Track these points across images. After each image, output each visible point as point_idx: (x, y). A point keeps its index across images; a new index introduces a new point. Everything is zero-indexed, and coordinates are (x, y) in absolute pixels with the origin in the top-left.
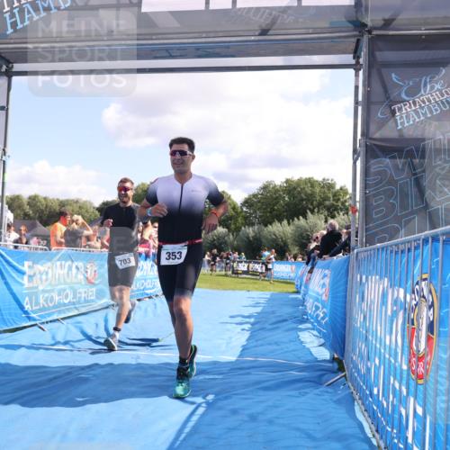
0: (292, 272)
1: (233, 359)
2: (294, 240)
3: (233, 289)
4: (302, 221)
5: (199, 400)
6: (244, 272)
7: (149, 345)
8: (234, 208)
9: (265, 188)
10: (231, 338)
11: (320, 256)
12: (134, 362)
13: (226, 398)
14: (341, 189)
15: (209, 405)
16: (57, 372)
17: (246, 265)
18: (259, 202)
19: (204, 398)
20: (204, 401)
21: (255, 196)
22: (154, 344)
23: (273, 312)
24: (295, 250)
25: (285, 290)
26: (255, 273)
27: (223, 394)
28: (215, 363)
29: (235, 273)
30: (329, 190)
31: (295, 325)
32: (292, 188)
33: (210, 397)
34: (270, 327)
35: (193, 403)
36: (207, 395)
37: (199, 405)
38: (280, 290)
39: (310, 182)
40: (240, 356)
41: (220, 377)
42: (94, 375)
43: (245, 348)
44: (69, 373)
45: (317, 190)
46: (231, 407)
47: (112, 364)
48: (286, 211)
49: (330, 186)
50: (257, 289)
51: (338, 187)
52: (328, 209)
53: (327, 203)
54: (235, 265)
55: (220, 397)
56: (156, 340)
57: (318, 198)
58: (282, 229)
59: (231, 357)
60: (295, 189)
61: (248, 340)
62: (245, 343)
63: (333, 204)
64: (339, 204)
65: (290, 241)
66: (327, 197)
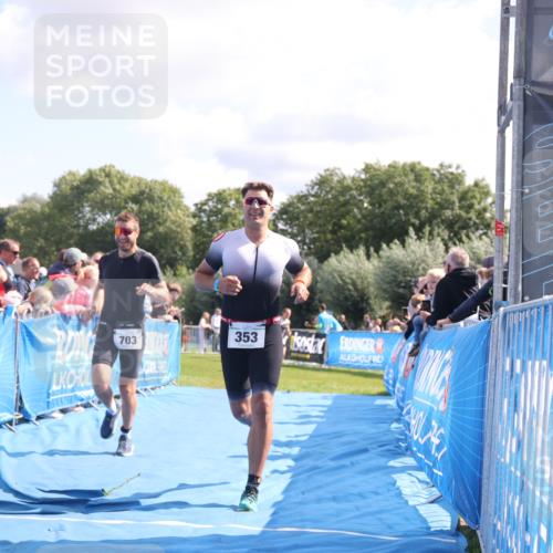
0: (377, 353)
1: (256, 529)
2: (381, 288)
4: (394, 251)
7: (84, 503)
9: (322, 182)
11: (432, 321)
14: (476, 185)
18: (310, 211)
21: (302, 198)
23: (339, 435)
24: (382, 307)
25: (363, 389)
26: (301, 356)
30: (452, 187)
31: (381, 461)
32: (377, 183)
34: (333, 464)
38: (352, 389)
39: (416, 172)
40: (270, 524)
43: (279, 509)
45: (429, 187)
48: (365, 229)
49: (454, 180)
50: (306, 389)
51: (469, 181)
52: (450, 225)
53: (448, 213)
56: (99, 493)
57: (430, 203)
60: (383, 184)
61: (286, 491)
62: (280, 498)
63: (460, 216)
64: (473, 215)
65: (372, 290)
66: (447, 201)
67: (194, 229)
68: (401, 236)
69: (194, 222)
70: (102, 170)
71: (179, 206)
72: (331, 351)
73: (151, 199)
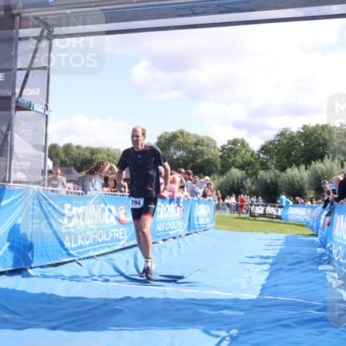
0: (308, 215)
1: (254, 297)
2: (311, 184)
3: (251, 231)
4: (318, 166)
5: (223, 334)
6: (260, 215)
7: (175, 281)
8: (252, 155)
9: (282, 134)
10: (251, 277)
11: (338, 200)
12: (161, 297)
13: (249, 333)
15: (233, 338)
16: (94, 303)
17: (263, 208)
18: (276, 148)
19: (228, 332)
20: (227, 334)
21: (270, 143)
22: (180, 281)
23: (291, 253)
24: (311, 194)
25: (302, 232)
26: (271, 216)
27: (246, 329)
28: (237, 300)
29: (252, 215)
31: (314, 267)
33: (234, 332)
34: (288, 267)
35: (218, 336)
36: (230, 330)
37: (223, 339)
38: (297, 232)
40: (260, 295)
41: (242, 313)
42: (127, 307)
43: (264, 287)
44: (105, 305)
46: (254, 342)
47: (142, 298)
48: (303, 156)
50: (274, 232)
52: (344, 154)
53: (344, 148)
54: (252, 208)
55: (242, 331)
56: (181, 278)
58: (299, 173)
59: (252, 295)
60: (312, 134)
61: (267, 279)
62: (265, 282)
65: (306, 186)
67: (221, 157)
68: (322, 157)
69: (221, 154)
70: (179, 131)
71: (215, 147)
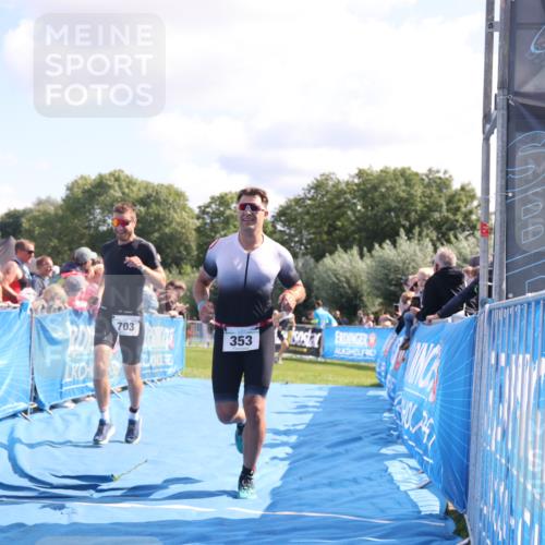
0: (370, 347)
1: (257, 513)
4: (386, 251)
7: (94, 488)
9: (318, 186)
14: (463, 189)
18: (307, 213)
21: (299, 201)
22: (104, 486)
23: (334, 424)
24: (374, 304)
25: (356, 381)
26: (298, 349)
28: (221, 522)
30: (440, 190)
31: (374, 449)
32: (369, 187)
34: (329, 451)
38: (347, 381)
39: (406, 176)
45: (418, 191)
48: (359, 230)
49: (442, 184)
50: (303, 380)
51: (456, 186)
52: (438, 227)
53: (436, 215)
56: (108, 479)
57: (419, 207)
58: (349, 265)
59: (252, 510)
60: (375, 188)
61: (284, 477)
62: (279, 484)
63: (447, 219)
64: (459, 217)
65: (365, 288)
66: (435, 204)
67: (198, 230)
68: (393, 237)
69: (198, 223)
70: (112, 174)
71: (184, 208)
72: (327, 344)
73: (158, 202)
